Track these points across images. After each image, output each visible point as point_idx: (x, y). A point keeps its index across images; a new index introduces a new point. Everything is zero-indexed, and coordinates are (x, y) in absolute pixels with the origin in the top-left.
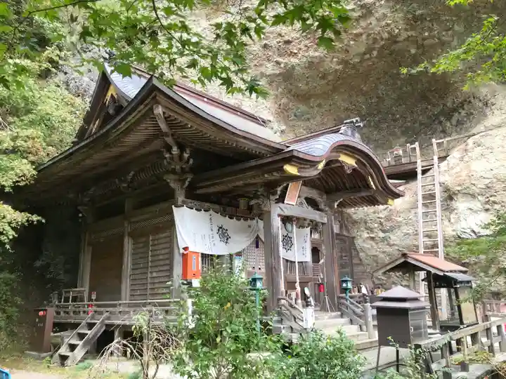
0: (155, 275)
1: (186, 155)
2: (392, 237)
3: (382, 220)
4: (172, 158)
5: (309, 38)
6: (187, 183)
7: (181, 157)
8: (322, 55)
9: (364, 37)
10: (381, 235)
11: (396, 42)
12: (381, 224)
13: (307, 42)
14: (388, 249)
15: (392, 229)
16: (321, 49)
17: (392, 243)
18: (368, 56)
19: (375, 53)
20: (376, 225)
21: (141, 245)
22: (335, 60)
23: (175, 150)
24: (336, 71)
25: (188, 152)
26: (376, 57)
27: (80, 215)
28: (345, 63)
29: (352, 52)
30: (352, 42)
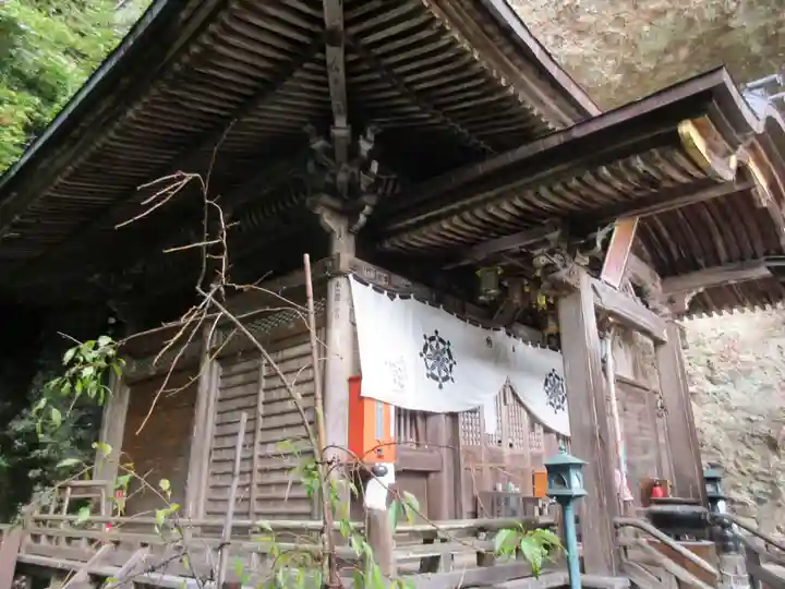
0: (271, 449)
1: (365, 147)
2: (733, 393)
3: (712, 359)
4: (330, 153)
5: (563, 22)
6: (362, 219)
7: (353, 151)
8: (587, 53)
9: (670, 16)
10: (711, 388)
11: (728, 29)
12: (709, 365)
13: (559, 30)
14: (726, 418)
15: (733, 378)
16: (586, 42)
17: (733, 404)
18: (670, 58)
19: (684, 53)
20: (700, 369)
21: (240, 379)
22: (611, 62)
23: (341, 128)
24: (609, 85)
25: (370, 136)
26: (685, 61)
27: (112, 321)
28: (628, 69)
29: (643, 48)
30: (646, 28)
